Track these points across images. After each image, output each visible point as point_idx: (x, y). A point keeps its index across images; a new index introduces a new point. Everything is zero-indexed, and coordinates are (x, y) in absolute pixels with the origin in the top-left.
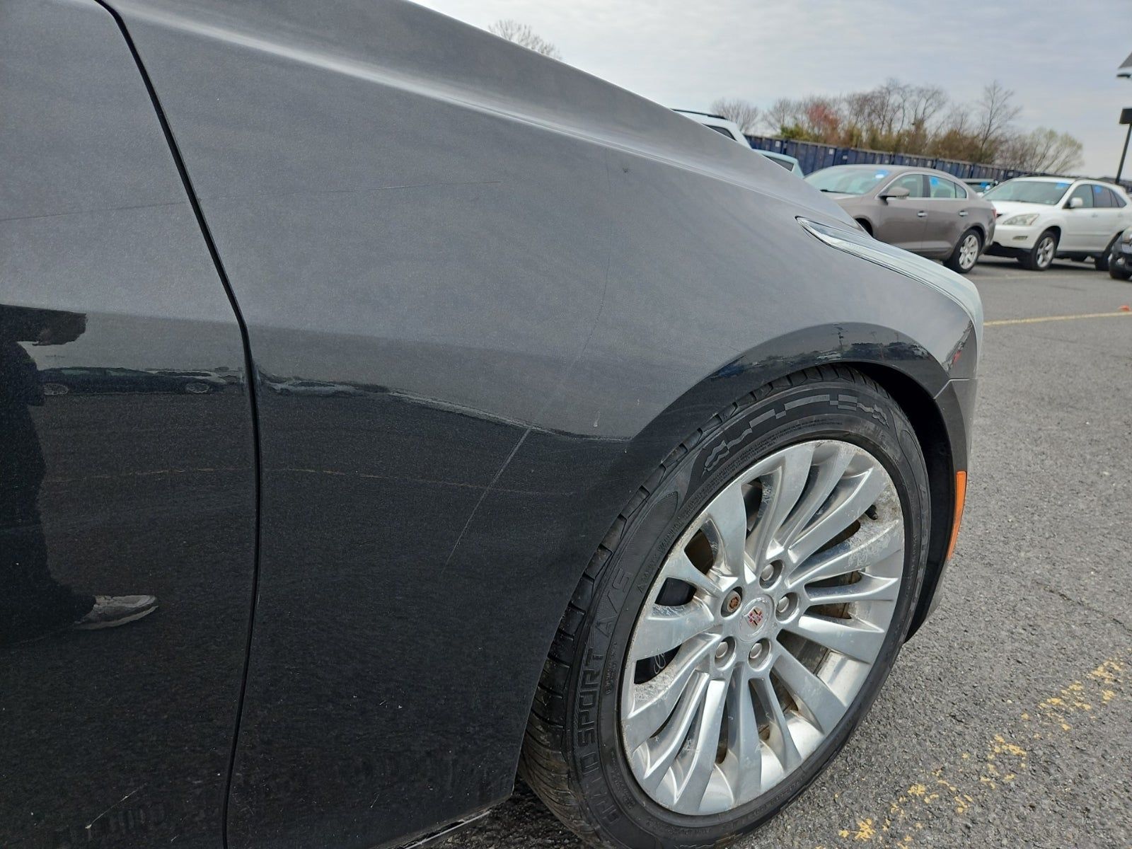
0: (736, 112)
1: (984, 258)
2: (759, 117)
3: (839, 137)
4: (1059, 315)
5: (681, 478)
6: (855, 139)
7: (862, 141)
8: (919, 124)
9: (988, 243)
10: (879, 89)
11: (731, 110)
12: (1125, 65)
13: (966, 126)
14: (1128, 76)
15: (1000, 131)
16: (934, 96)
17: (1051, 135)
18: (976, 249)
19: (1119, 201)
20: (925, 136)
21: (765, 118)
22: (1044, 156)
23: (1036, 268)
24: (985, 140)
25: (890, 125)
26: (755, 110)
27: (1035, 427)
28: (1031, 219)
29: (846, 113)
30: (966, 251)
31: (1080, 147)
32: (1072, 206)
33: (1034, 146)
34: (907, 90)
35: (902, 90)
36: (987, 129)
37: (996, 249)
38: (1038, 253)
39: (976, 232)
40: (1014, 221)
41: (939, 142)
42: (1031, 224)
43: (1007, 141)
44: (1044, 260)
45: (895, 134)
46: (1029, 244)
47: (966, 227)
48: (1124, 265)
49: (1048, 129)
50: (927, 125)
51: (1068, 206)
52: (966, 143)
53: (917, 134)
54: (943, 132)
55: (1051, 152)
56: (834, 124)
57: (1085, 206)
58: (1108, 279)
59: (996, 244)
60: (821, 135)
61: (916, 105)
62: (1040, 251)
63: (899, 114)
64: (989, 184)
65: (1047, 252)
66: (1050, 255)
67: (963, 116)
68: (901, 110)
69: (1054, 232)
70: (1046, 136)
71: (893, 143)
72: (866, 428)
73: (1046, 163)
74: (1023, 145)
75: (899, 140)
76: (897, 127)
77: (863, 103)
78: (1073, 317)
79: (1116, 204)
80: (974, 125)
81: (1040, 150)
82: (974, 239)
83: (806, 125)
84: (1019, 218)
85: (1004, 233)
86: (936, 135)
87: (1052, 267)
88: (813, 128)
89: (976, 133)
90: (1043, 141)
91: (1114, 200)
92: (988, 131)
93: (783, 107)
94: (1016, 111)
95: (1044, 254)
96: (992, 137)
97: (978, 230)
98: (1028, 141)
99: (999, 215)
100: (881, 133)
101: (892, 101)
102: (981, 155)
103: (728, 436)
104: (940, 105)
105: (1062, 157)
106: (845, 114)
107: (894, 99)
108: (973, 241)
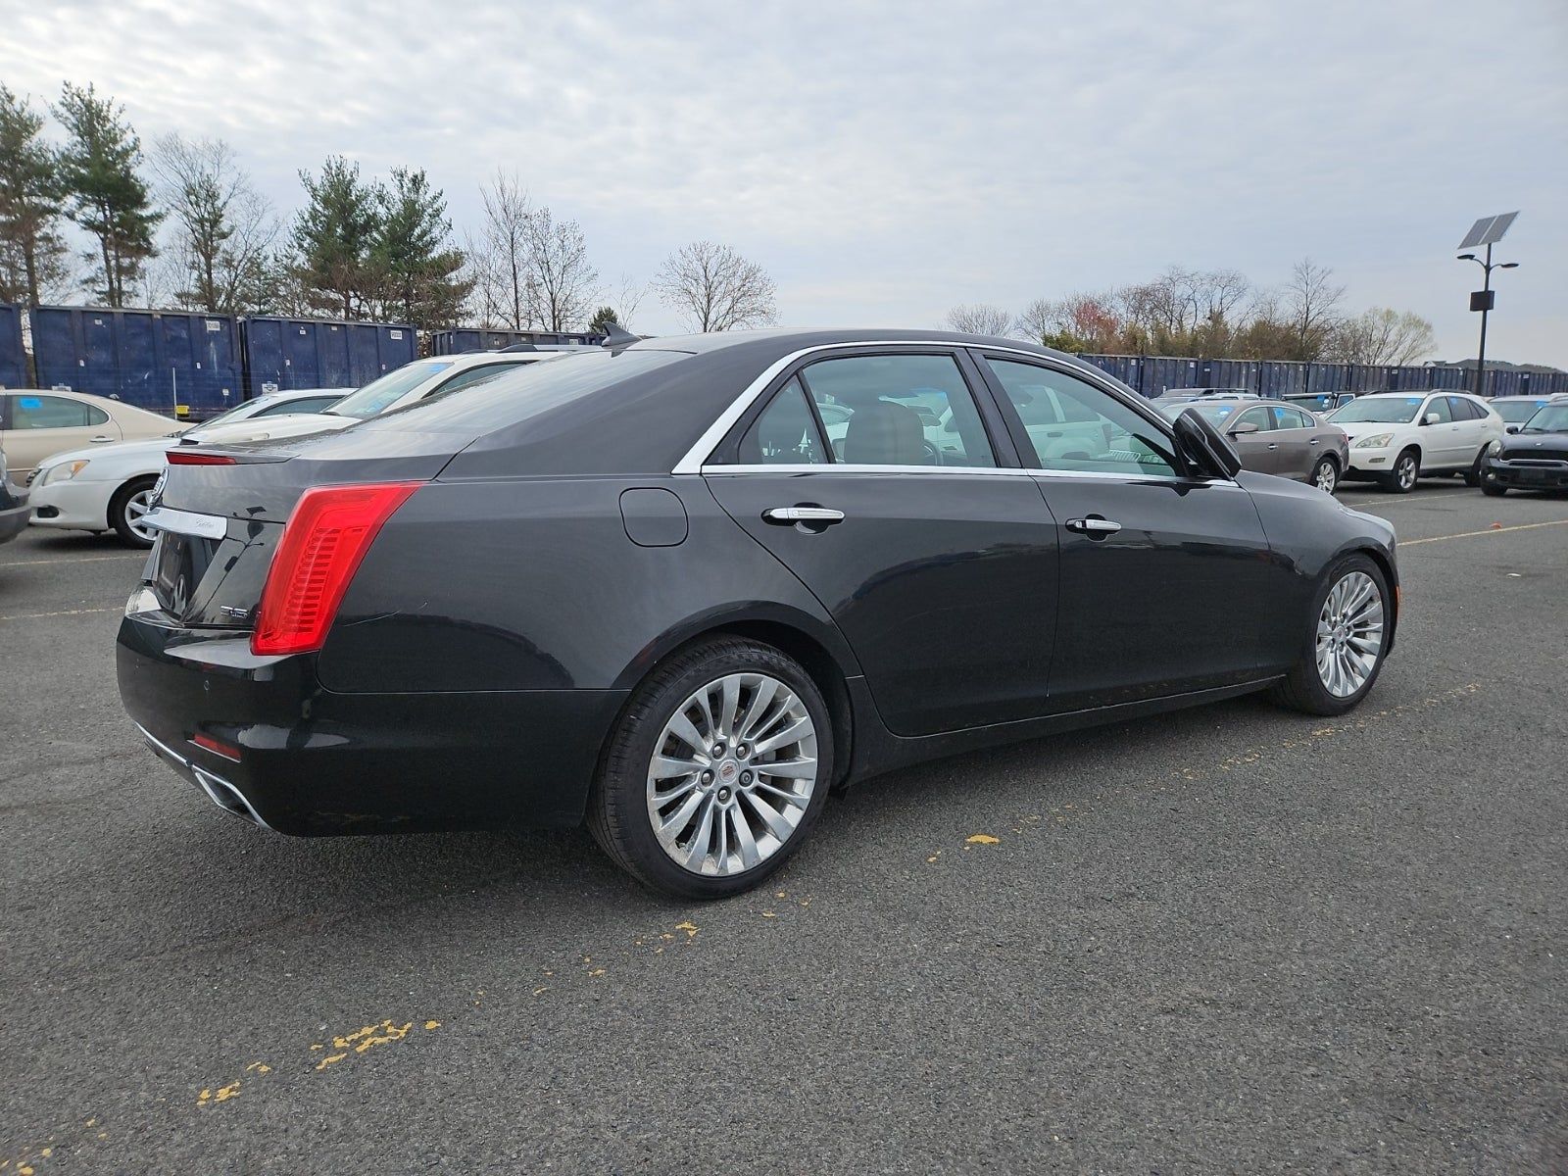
0: (980, 320)
1: (1342, 483)
2: (1011, 323)
3: (1120, 342)
4: (1432, 537)
5: (1327, 580)
6: (1139, 342)
7: (1148, 343)
8: (1216, 317)
9: (1344, 469)
10: (1160, 280)
11: (973, 319)
12: (1463, 245)
13: (1277, 315)
14: (1471, 257)
15: (1322, 318)
16: (1232, 283)
17: (1389, 316)
18: (1332, 476)
19: (1481, 411)
20: (1227, 331)
21: (1019, 325)
22: (1383, 342)
23: (1402, 491)
24: (1304, 330)
25: (1180, 322)
26: (1005, 318)
27: (1424, 612)
28: (1387, 440)
29: (1122, 311)
30: (1323, 479)
31: (1428, 327)
32: (1429, 422)
33: (1369, 331)
34: (1195, 278)
35: (1188, 279)
36: (1304, 316)
37: (1354, 473)
38: (1400, 474)
39: (1329, 459)
40: (1368, 443)
41: (1245, 337)
42: (1386, 445)
43: (1332, 329)
44: (1407, 481)
45: (1189, 332)
46: (1388, 466)
47: (1318, 456)
48: (1495, 480)
49: (1384, 310)
50: (1227, 317)
51: (1424, 422)
52: (1279, 336)
53: (1216, 330)
54: (1249, 325)
55: (1392, 337)
56: (1109, 326)
57: (1443, 421)
58: (1481, 496)
59: (1352, 468)
60: (1095, 341)
61: (1209, 295)
62: (1401, 472)
63: (1191, 308)
64: (1327, 397)
65: (1409, 472)
66: (1412, 476)
67: (1272, 306)
68: (1192, 303)
69: (1413, 451)
70: (1382, 318)
71: (1189, 343)
72: (1368, 569)
73: (1387, 351)
74: (1354, 331)
75: (1196, 339)
76: (1189, 324)
77: (1145, 299)
78: (1445, 538)
79: (1477, 415)
80: (1286, 313)
81: (1376, 335)
82: (1329, 466)
83: (1073, 331)
84: (1372, 440)
85: (1359, 457)
86: (1239, 329)
87: (1418, 487)
88: (1083, 334)
89: (1290, 323)
90: (1380, 323)
91: (1474, 410)
92: (1307, 318)
93: (1041, 312)
94: (1339, 292)
95: (1406, 475)
96: (1312, 326)
97: (1331, 457)
98: (1360, 326)
99: (1350, 438)
100: (1171, 333)
101: (1178, 293)
102: (1302, 349)
103: (1337, 569)
104: (1240, 293)
105: (1407, 343)
106: (1122, 314)
107: (1180, 291)
108: (1327, 468)
